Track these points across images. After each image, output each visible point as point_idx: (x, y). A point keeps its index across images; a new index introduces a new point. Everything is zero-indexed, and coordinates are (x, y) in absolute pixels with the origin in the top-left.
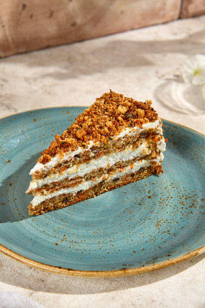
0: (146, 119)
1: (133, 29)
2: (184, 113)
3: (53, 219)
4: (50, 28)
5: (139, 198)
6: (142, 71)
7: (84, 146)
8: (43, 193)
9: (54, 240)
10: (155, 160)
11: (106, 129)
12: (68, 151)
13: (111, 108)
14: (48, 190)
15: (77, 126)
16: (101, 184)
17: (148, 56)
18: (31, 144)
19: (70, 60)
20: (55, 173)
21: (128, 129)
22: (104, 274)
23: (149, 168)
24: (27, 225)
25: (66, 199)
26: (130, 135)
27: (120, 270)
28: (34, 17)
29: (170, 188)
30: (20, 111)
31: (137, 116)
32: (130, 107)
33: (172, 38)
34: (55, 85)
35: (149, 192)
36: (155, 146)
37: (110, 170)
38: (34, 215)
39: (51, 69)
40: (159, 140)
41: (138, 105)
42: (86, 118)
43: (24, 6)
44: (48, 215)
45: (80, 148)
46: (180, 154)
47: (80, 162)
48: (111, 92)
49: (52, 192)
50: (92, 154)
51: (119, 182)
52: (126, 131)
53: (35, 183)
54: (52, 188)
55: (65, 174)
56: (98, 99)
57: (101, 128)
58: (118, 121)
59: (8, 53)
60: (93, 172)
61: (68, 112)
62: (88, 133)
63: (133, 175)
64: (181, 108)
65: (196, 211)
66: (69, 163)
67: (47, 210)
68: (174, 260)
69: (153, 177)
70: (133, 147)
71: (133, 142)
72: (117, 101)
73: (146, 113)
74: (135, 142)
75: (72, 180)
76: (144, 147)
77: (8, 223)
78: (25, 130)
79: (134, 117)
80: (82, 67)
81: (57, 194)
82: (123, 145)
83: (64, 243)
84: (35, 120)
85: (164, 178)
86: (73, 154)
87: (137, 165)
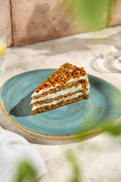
0: (81, 75)
2: (102, 73)
3: (41, 116)
6: (85, 53)
7: (54, 86)
8: (37, 105)
9: (41, 124)
10: (85, 93)
11: (63, 79)
12: (47, 88)
13: (66, 70)
14: (39, 104)
15: (51, 77)
16: (62, 102)
18: (33, 85)
19: (53, 47)
20: (41, 97)
21: (73, 79)
22: (60, 137)
23: (83, 96)
24: (30, 118)
25: (47, 108)
26: (74, 81)
27: (67, 136)
28: (37, 28)
29: (91, 104)
30: (29, 70)
31: (77, 74)
32: (74, 70)
33: (101, 37)
34: (45, 59)
35: (82, 106)
36: (85, 86)
37: (65, 96)
38: (33, 114)
40: (87, 84)
41: (78, 69)
42: (56, 74)
43: (32, 23)
44: (39, 114)
45: (52, 86)
46: (98, 90)
47: (52, 93)
48: (67, 63)
49: (41, 105)
51: (69, 102)
52: (72, 80)
53: (33, 101)
54: (40, 103)
55: (46, 97)
56: (61, 66)
57: (61, 78)
58: (69, 76)
59: (25, 44)
60: (58, 97)
61: (50, 71)
62: (56, 80)
63: (76, 99)
64: (101, 70)
65: (101, 114)
66: (48, 93)
67: (39, 112)
69: (85, 100)
70: (75, 87)
72: (69, 67)
73: (81, 73)
74: (76, 85)
75: (49, 100)
76: (80, 87)
77: (22, 117)
78: (31, 79)
79: (76, 74)
80: (58, 51)
81: (42, 105)
82: (71, 86)
83: (45, 126)
84: (35, 75)
85: (89, 100)
86: (49, 89)
87: (78, 95)
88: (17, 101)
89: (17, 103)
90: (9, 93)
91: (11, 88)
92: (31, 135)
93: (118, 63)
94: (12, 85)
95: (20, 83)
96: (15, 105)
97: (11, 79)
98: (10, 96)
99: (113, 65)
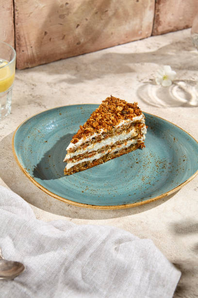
0: (135, 114)
1: (119, 45)
2: (157, 107)
3: (79, 177)
4: (63, 47)
5: (131, 163)
6: (128, 76)
7: (98, 132)
8: (73, 161)
9: (81, 190)
10: (140, 139)
11: (111, 121)
12: (88, 135)
13: (112, 107)
14: (76, 160)
15: (92, 119)
16: (107, 155)
17: (131, 65)
19: (77, 69)
20: (80, 149)
21: (124, 121)
22: (113, 207)
23: (136, 144)
24: (63, 181)
25: (86, 165)
26: (125, 124)
27: (123, 205)
28: (52, 40)
29: (149, 157)
30: (49, 108)
31: (129, 113)
32: (124, 107)
33: (147, 51)
34: (69, 88)
35: (137, 159)
36: (140, 131)
37: (112, 146)
38: (67, 175)
39: (65, 76)
40: (142, 127)
41: (129, 106)
42: (98, 114)
43: (46, 33)
44: (75, 175)
45: (95, 133)
46: (156, 135)
47: (95, 142)
48: (111, 96)
49: (78, 160)
50: (103, 137)
51: (118, 154)
52: (123, 122)
53: (69, 155)
54: (78, 158)
55: (86, 150)
56: (103, 101)
57: (107, 120)
58: (117, 116)
59: (34, 65)
60: (103, 148)
61: (81, 108)
62: (100, 124)
63: (126, 149)
64: (155, 103)
65: (166, 170)
66: (89, 143)
67: (75, 172)
68: (154, 198)
69: (138, 150)
70: (127, 132)
71: (127, 129)
72: (116, 103)
73: (134, 111)
75: (90, 153)
76: (133, 131)
77: (52, 180)
78: (55, 121)
79: (127, 113)
80: (86, 74)
81: (81, 161)
82: (121, 131)
83: (87, 191)
84: (60, 114)
85: (146, 151)
86: (91, 137)
87: (129, 143)
88: (40, 156)
89: (40, 159)
90: (27, 143)
91: (29, 137)
92: (69, 205)
93: (177, 91)
94: (29, 132)
95: (40, 128)
96: (38, 162)
97: (26, 123)
98: (29, 149)
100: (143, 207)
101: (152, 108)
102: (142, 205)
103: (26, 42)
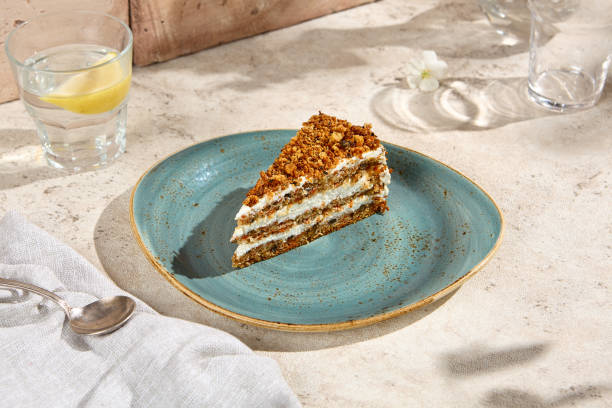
0: (366, 147)
1: (334, 12)
2: (411, 132)
3: (262, 271)
4: (224, 19)
5: (361, 243)
6: (353, 73)
7: (295, 183)
8: (249, 241)
9: (267, 295)
10: (378, 195)
11: (320, 162)
12: (277, 190)
13: (323, 135)
14: (254, 237)
15: (285, 159)
16: (315, 227)
17: (359, 52)
18: (220, 182)
19: (253, 61)
20: (262, 216)
21: (345, 161)
22: (328, 326)
23: (372, 205)
24: (231, 279)
25: (275, 247)
26: (348, 167)
27: (347, 322)
28: (202, 7)
29: (397, 228)
30: (200, 139)
31: (355, 144)
32: (345, 133)
33: (391, 22)
34: (237, 99)
35: (373, 234)
36: (378, 178)
37: (325, 210)
38: (239, 268)
39: (230, 77)
40: (382, 170)
41: (356, 131)
42: (295, 148)
44: (254, 267)
45: (290, 186)
46: (408, 185)
47: (291, 203)
48: (320, 114)
49: (259, 239)
50: (305, 193)
51: (336, 224)
52: (343, 163)
53: (241, 229)
54: (259, 235)
55: (274, 218)
56: (305, 124)
57: (313, 160)
58: (333, 151)
59: (168, 57)
60: (306, 214)
61: (263, 139)
62: (299, 168)
63: (352, 215)
64: (407, 125)
65: (430, 254)
66: (279, 204)
67: (253, 261)
68: (406, 308)
69: (376, 216)
70: (352, 181)
71: (352, 175)
72: (329, 126)
73: (365, 140)
74: (354, 175)
75: (281, 223)
76: (364, 180)
77: (209, 278)
78: (211, 164)
79: (352, 145)
80: (271, 72)
81: (264, 241)
82: (340, 180)
83: (278, 298)
84: (222, 151)
85: (391, 217)
86: (283, 194)
87: (358, 203)
88: (184, 233)
89: (185, 239)
90: (159, 209)
91: (162, 197)
92: (243, 325)
93: (449, 99)
94: (162, 186)
95: (184, 178)
96: (181, 244)
97: (155, 170)
98: (163, 220)
99: (438, 107)
100: (386, 325)
101: (401, 135)
102: (384, 321)
103: (151, 13)
